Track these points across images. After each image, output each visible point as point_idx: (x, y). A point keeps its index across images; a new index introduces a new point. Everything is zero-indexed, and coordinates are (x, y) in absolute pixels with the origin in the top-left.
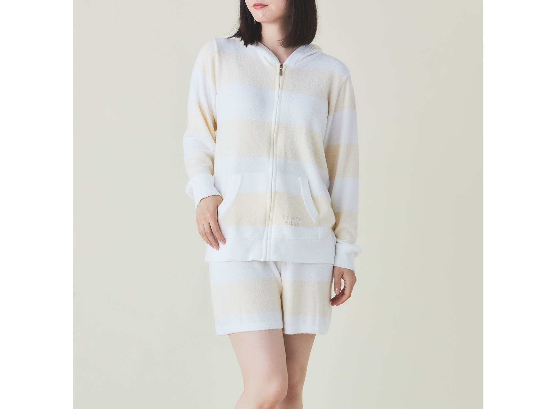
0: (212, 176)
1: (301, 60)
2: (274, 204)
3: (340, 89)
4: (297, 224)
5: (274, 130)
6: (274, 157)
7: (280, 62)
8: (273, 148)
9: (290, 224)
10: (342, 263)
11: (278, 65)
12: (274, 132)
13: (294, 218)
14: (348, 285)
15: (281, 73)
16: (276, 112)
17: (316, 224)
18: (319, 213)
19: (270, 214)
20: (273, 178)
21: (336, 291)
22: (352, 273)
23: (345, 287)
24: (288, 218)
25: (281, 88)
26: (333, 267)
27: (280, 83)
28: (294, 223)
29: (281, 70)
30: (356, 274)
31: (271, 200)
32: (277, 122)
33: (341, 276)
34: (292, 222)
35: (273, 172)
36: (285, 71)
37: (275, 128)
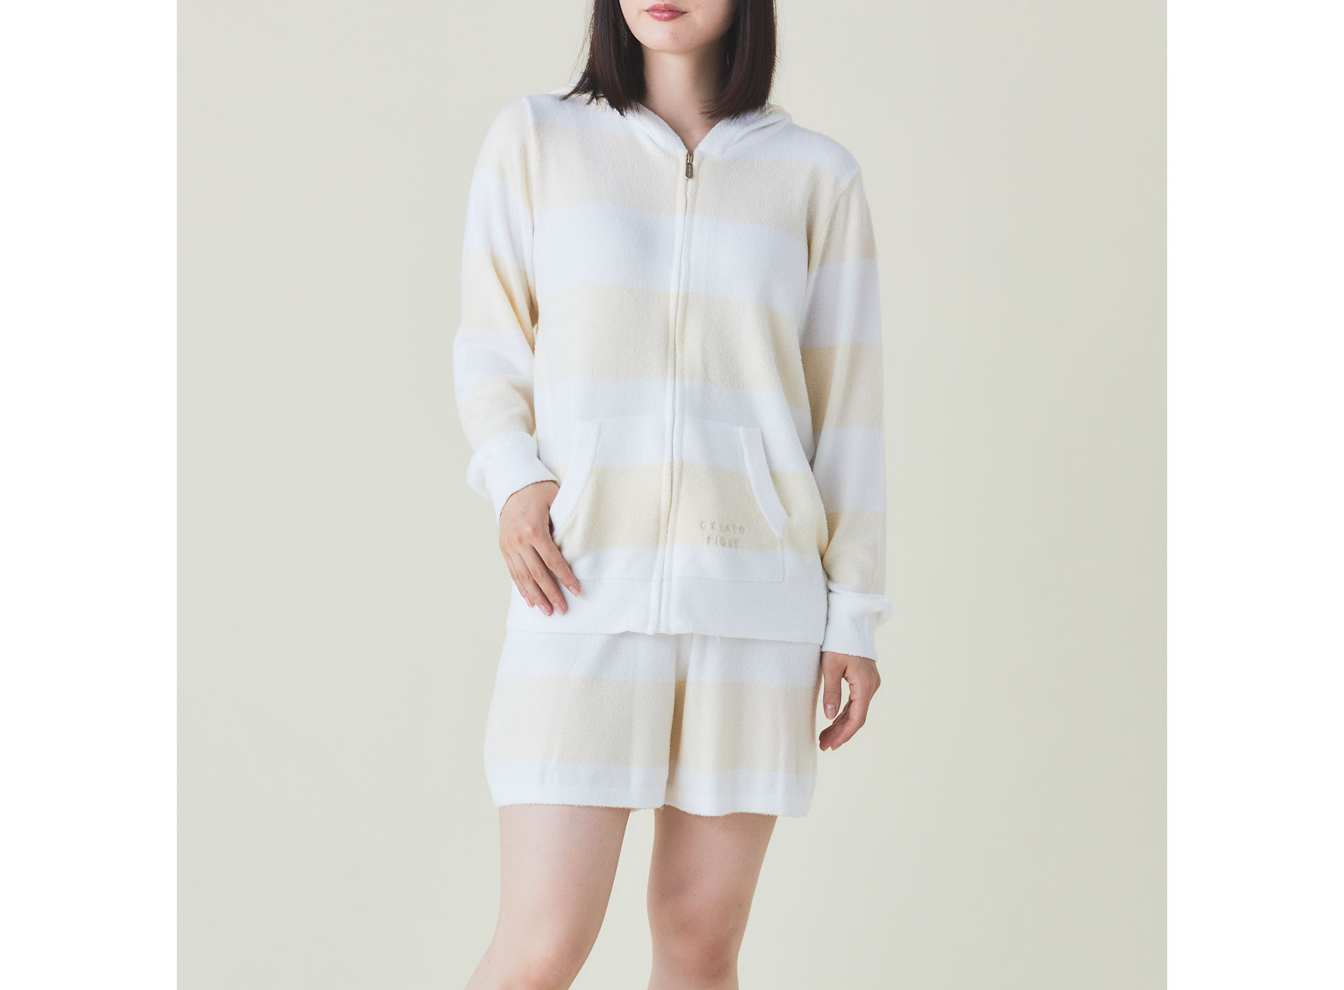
0: (529, 435)
1: (739, 141)
2: (678, 493)
3: (836, 207)
4: (734, 544)
5: (676, 312)
6: (677, 378)
7: (687, 147)
8: (675, 354)
9: (718, 542)
10: (842, 643)
11: (682, 153)
12: (676, 315)
13: (727, 528)
14: (858, 696)
15: (690, 173)
16: (680, 266)
17: (781, 543)
18: (789, 515)
19: (668, 518)
20: (675, 429)
21: (829, 712)
22: (868, 666)
23: (850, 702)
24: (713, 528)
25: (689, 209)
26: (822, 653)
27: (688, 196)
28: (727, 541)
29: (689, 166)
30: (879, 666)
31: (672, 484)
32: (681, 289)
33: (839, 673)
34: (722, 538)
35: (674, 416)
36: (698, 167)
37: (677, 305)
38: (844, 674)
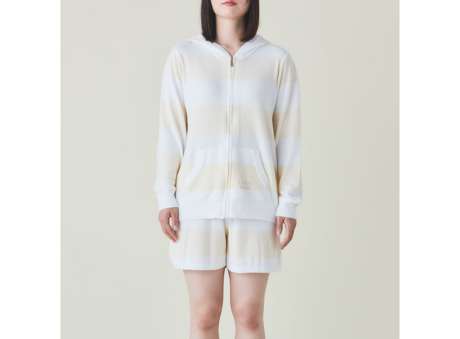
1: (248, 53)
2: (231, 172)
6: (230, 134)
7: (231, 56)
8: (230, 126)
11: (229, 58)
12: (229, 113)
13: (247, 183)
15: (232, 65)
16: (230, 97)
17: (266, 188)
18: (269, 179)
19: (228, 180)
20: (230, 151)
24: (242, 183)
25: (232, 77)
27: (232, 73)
29: (232, 62)
31: (228, 169)
32: (231, 105)
33: (282, 221)
34: (245, 187)
35: (229, 147)
36: (235, 62)
37: (230, 110)
38: (283, 222)
